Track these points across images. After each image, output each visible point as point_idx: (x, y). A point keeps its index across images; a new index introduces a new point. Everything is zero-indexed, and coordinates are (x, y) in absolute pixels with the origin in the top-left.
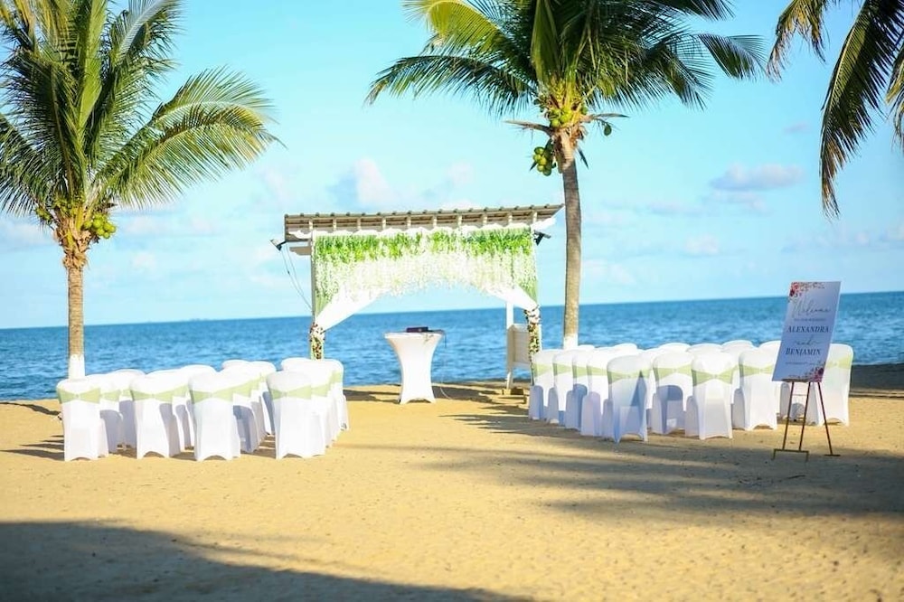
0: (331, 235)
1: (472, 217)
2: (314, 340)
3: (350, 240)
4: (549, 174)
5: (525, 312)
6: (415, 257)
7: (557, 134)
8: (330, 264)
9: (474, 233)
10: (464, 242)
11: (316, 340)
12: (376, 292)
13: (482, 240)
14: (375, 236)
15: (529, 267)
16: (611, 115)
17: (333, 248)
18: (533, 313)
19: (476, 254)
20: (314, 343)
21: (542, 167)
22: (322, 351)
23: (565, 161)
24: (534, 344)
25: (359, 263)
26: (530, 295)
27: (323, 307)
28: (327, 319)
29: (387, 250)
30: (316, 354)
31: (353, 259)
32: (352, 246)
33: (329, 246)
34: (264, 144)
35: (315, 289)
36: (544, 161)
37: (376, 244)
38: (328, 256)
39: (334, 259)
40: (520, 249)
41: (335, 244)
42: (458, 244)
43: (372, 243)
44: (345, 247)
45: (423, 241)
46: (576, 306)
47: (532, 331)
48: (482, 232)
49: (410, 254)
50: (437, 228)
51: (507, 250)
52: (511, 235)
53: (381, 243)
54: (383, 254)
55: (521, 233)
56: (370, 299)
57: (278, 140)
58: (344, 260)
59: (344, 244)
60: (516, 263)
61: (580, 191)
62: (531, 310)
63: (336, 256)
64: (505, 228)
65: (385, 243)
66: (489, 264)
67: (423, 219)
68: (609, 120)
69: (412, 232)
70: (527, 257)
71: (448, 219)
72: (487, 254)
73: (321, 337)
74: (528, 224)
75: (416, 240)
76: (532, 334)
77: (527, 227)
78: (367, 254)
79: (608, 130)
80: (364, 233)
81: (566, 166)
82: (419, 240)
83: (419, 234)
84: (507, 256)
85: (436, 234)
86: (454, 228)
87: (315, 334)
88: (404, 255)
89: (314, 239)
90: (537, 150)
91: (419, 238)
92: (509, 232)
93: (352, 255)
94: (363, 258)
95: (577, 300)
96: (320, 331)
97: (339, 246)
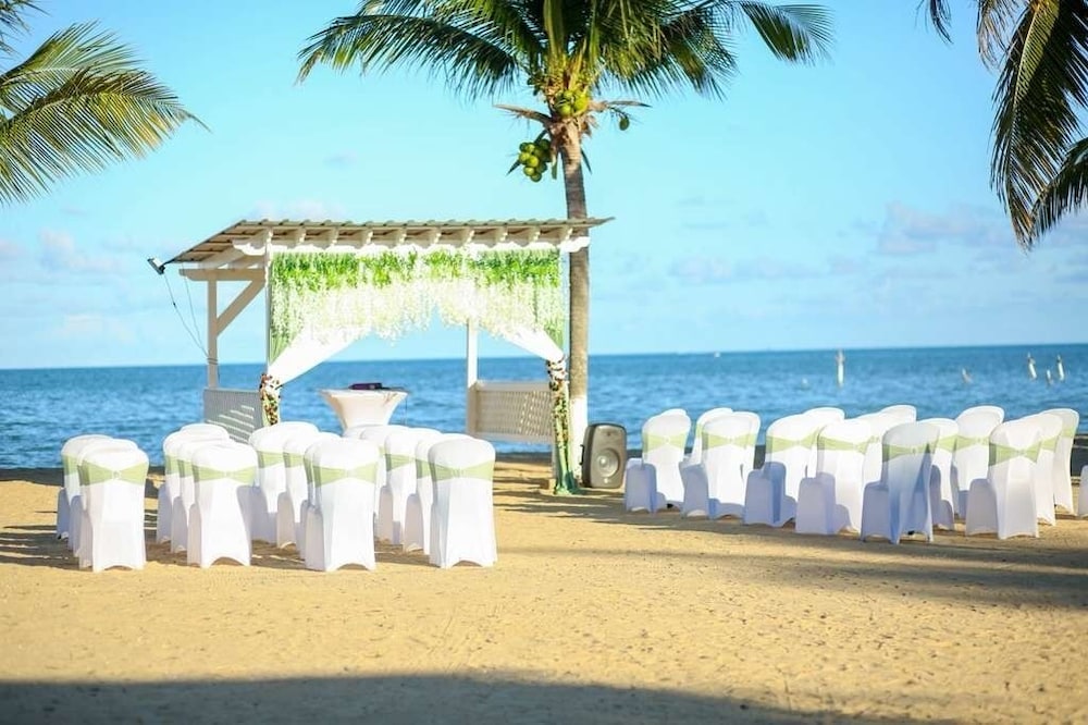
0: (294, 251)
1: (485, 232)
2: (266, 398)
3: (320, 258)
4: (539, 180)
5: (548, 363)
6: (408, 284)
7: (560, 126)
8: (293, 293)
9: (485, 255)
10: (473, 266)
11: (270, 398)
12: (354, 332)
13: (496, 265)
14: (353, 255)
15: (557, 303)
16: (629, 103)
17: (298, 270)
18: (558, 366)
19: (488, 285)
20: (267, 402)
21: (530, 170)
22: (277, 413)
23: (570, 162)
24: (560, 407)
25: (333, 291)
26: (555, 341)
27: (280, 352)
28: (285, 369)
29: (370, 274)
30: (269, 417)
31: (324, 286)
32: (323, 267)
33: (291, 267)
34: (172, 123)
35: (271, 326)
36: (535, 161)
37: (354, 266)
38: (290, 281)
39: (299, 285)
40: (547, 279)
41: (299, 264)
42: (464, 269)
43: (349, 264)
44: (313, 269)
45: (418, 262)
46: (585, 358)
47: (557, 389)
48: (496, 253)
49: (401, 281)
50: (437, 246)
51: (530, 279)
52: (533, 258)
53: (361, 265)
54: (365, 280)
55: (546, 257)
56: (346, 341)
57: (194, 117)
58: (311, 287)
59: (312, 265)
60: (541, 297)
61: (587, 202)
62: (556, 362)
63: (303, 281)
64: (524, 248)
65: (367, 264)
66: (508, 298)
67: (417, 233)
68: (627, 110)
69: (403, 249)
70: (555, 290)
71: (451, 233)
72: (504, 283)
73: (275, 394)
74: (555, 245)
75: (409, 262)
76: (557, 394)
77: (554, 248)
78: (343, 278)
79: (624, 124)
80: (338, 249)
81: (572, 168)
82: (413, 262)
83: (413, 253)
84: (529, 287)
85: (436, 254)
86: (458, 246)
87: (268, 389)
88: (394, 281)
89: (271, 257)
90: (523, 147)
91: (413, 259)
92: (531, 255)
93: (323, 280)
94: (338, 286)
95: (586, 350)
96: (275, 386)
97: (305, 267)
